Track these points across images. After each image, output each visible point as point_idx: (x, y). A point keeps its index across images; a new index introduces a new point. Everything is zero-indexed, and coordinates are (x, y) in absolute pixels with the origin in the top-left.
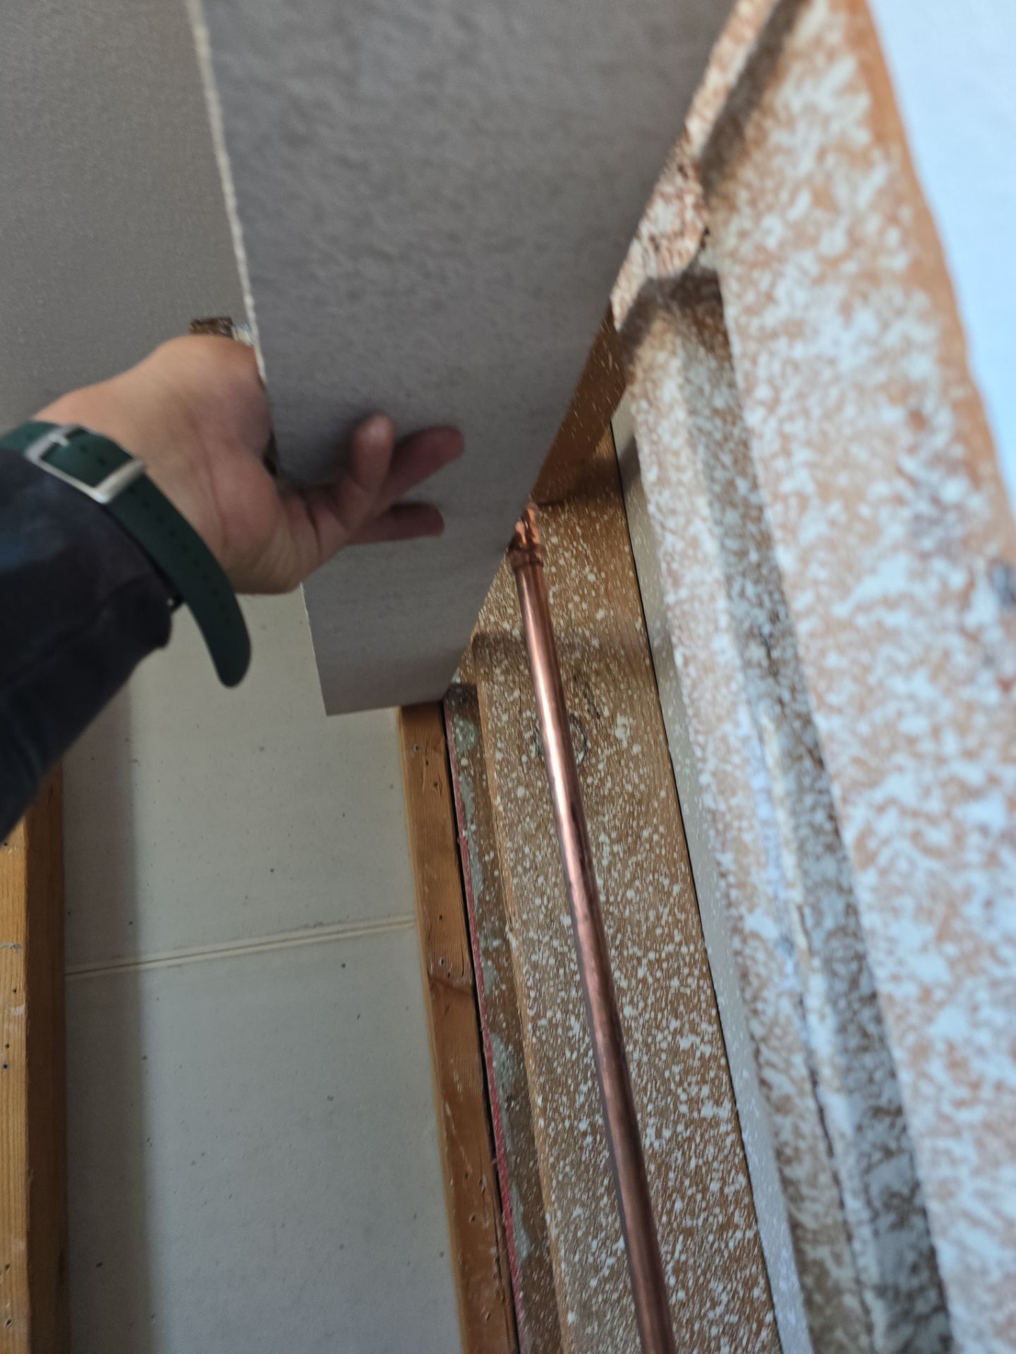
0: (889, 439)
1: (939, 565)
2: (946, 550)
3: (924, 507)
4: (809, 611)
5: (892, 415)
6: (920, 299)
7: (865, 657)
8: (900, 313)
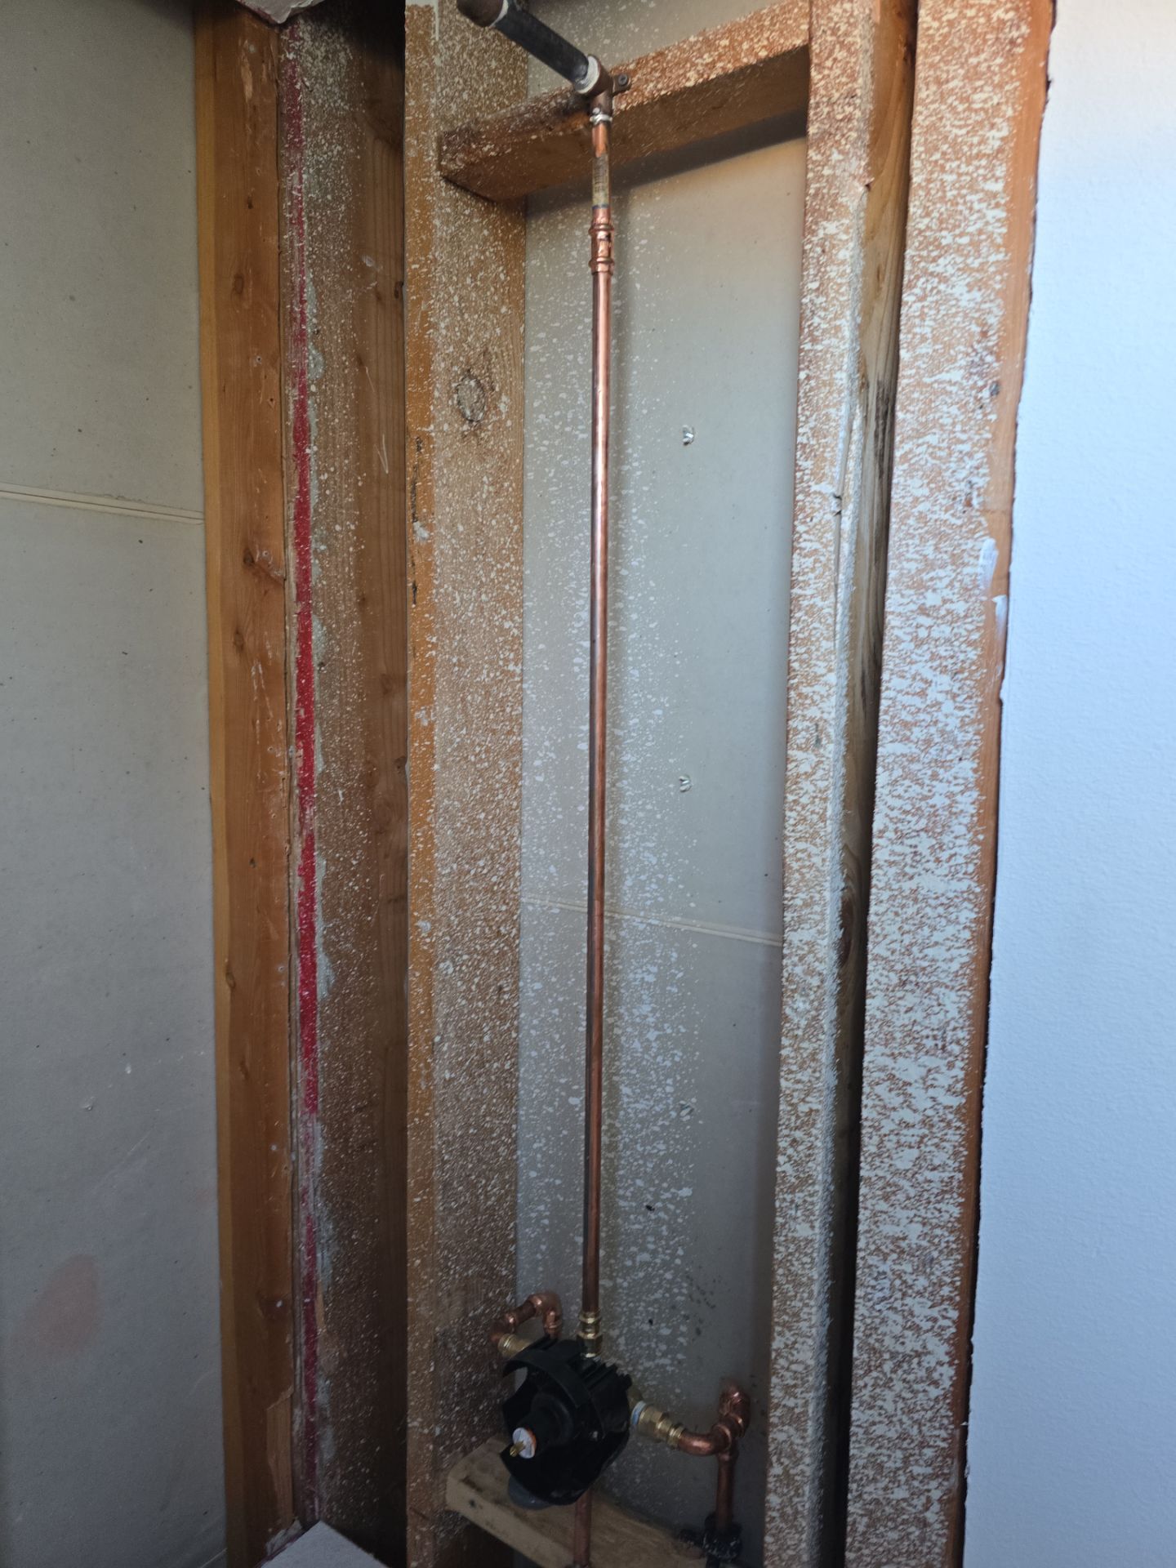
0: (972, 335)
1: (976, 378)
2: (980, 374)
3: (977, 359)
4: (910, 377)
5: (975, 329)
6: (999, 301)
7: (933, 397)
8: (991, 301)
